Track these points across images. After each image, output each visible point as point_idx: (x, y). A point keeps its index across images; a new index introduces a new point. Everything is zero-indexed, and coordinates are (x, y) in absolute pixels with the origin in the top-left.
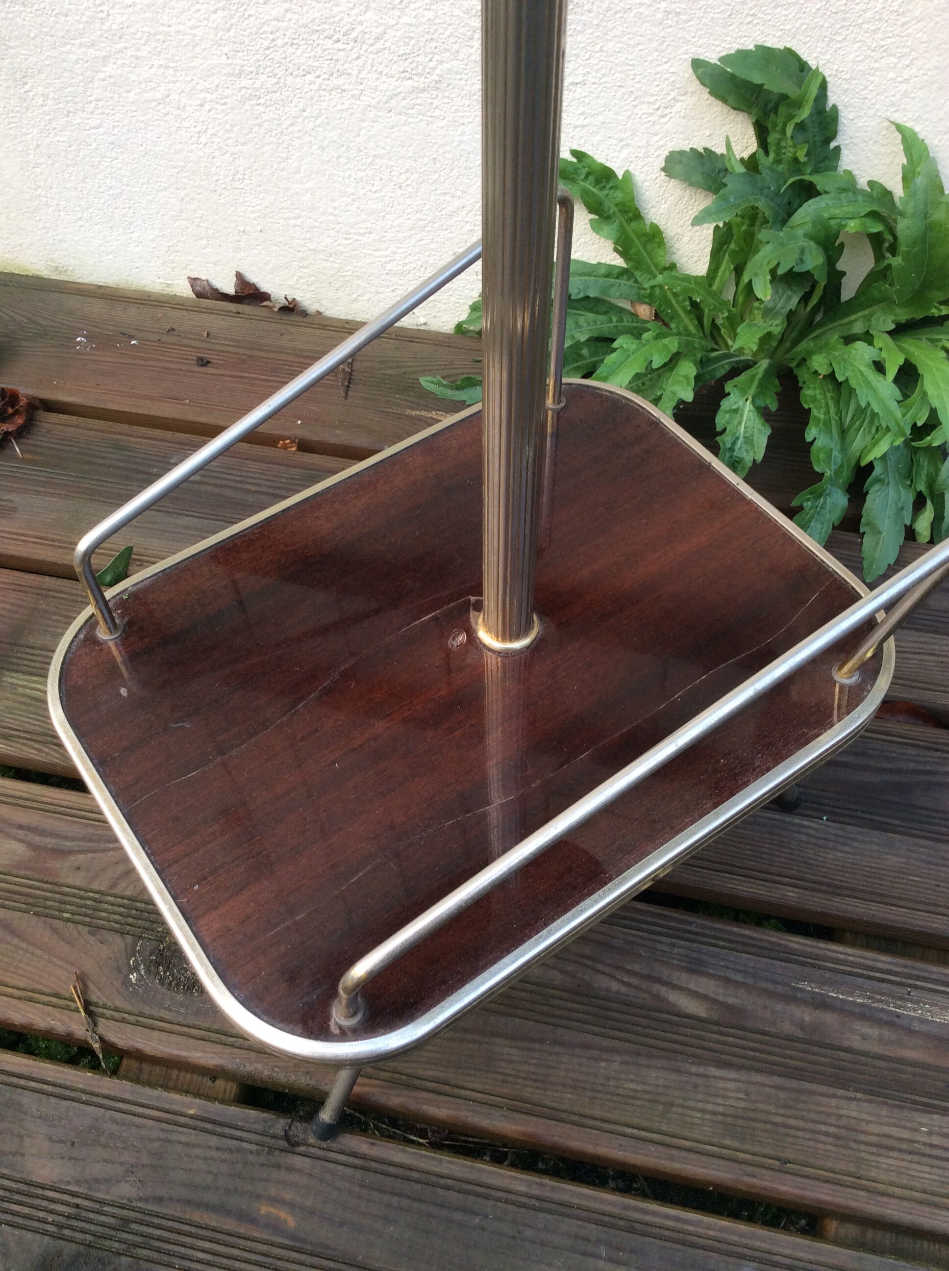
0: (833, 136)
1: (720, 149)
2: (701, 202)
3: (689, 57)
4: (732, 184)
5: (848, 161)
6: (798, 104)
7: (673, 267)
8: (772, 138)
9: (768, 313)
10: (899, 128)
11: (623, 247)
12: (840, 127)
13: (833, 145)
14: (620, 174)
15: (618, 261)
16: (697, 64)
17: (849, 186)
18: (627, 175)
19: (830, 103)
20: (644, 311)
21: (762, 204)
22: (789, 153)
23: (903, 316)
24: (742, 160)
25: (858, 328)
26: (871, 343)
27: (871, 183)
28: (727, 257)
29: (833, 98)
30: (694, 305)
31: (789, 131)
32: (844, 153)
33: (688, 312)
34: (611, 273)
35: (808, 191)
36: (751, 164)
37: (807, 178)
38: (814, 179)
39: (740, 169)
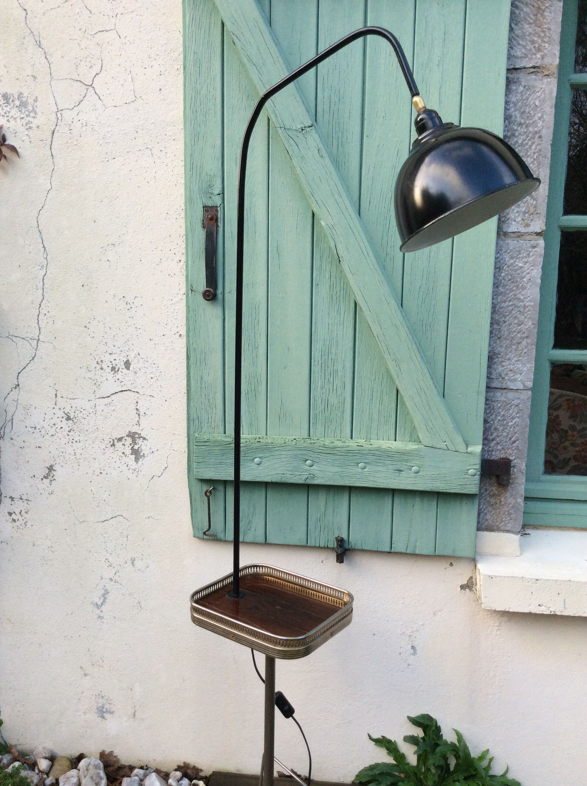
0: (440, 732)
1: (416, 735)
2: (414, 748)
3: (406, 716)
4: (421, 744)
5: (445, 737)
6: (432, 726)
7: (408, 764)
8: (428, 733)
9: (434, 775)
10: (454, 730)
11: (395, 759)
12: (441, 730)
13: (441, 734)
14: (393, 741)
15: (394, 762)
16: (409, 718)
17: (446, 743)
18: (395, 741)
19: (438, 725)
20: (402, 775)
21: (428, 749)
22: (432, 736)
23: (466, 774)
24: (421, 738)
25: (456, 778)
26: (459, 782)
27: (451, 742)
28: (421, 761)
29: (439, 724)
30: (415, 773)
31: (431, 732)
32: (443, 736)
33: (413, 776)
34: (393, 765)
35: (437, 745)
36: (423, 739)
37: (436, 742)
38: (438, 742)
39: (421, 741)
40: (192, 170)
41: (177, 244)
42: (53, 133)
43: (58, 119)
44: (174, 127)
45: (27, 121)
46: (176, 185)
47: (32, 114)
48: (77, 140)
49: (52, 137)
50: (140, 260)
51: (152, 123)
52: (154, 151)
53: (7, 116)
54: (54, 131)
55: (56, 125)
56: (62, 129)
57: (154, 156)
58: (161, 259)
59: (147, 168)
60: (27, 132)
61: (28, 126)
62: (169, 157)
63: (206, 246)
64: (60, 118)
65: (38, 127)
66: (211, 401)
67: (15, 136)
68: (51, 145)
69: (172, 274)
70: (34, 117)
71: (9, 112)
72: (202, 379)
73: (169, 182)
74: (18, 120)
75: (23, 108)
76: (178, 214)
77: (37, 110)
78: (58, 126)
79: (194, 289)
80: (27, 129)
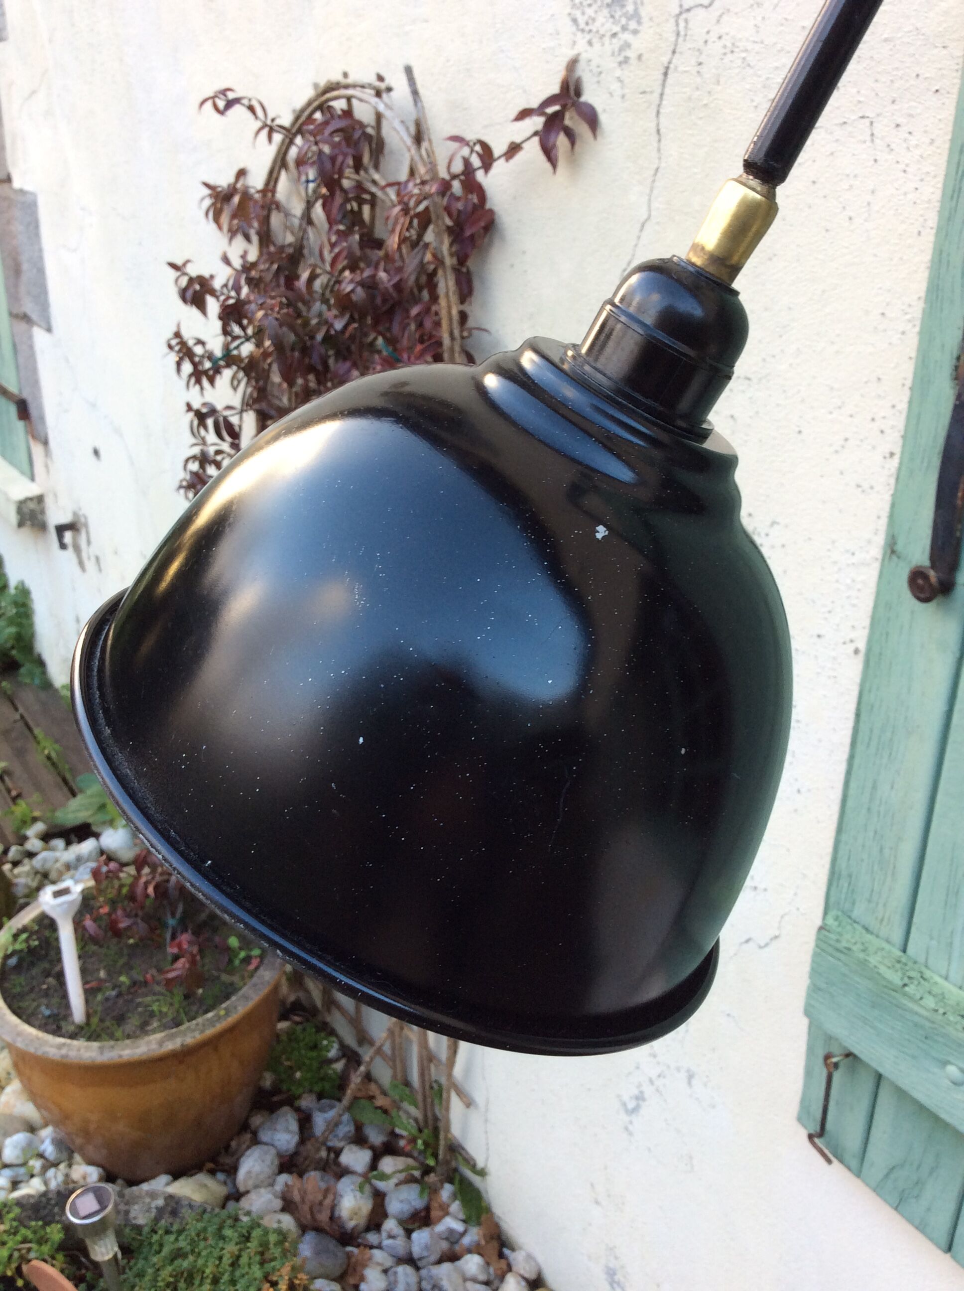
40: (956, 196)
41: (894, 407)
42: (666, 74)
43: (678, 34)
44: (944, 52)
45: (621, 42)
46: (919, 233)
47: (633, 25)
48: (709, 92)
49: (663, 85)
50: (797, 429)
51: (886, 40)
52: (878, 128)
53: (590, 31)
54: (667, 68)
55: (674, 52)
56: (684, 63)
57: (877, 141)
58: (846, 440)
59: (855, 176)
60: (618, 73)
61: (624, 54)
62: (917, 146)
63: (949, 438)
64: (682, 33)
65: (640, 57)
66: (887, 851)
67: (598, 82)
68: (659, 106)
69: (866, 486)
70: (635, 32)
71: (594, 20)
72: (874, 787)
73: (903, 222)
74: (607, 40)
75: (618, 8)
76: (909, 321)
77: (643, 12)
78: (677, 55)
79: (899, 547)
80: (620, 63)
